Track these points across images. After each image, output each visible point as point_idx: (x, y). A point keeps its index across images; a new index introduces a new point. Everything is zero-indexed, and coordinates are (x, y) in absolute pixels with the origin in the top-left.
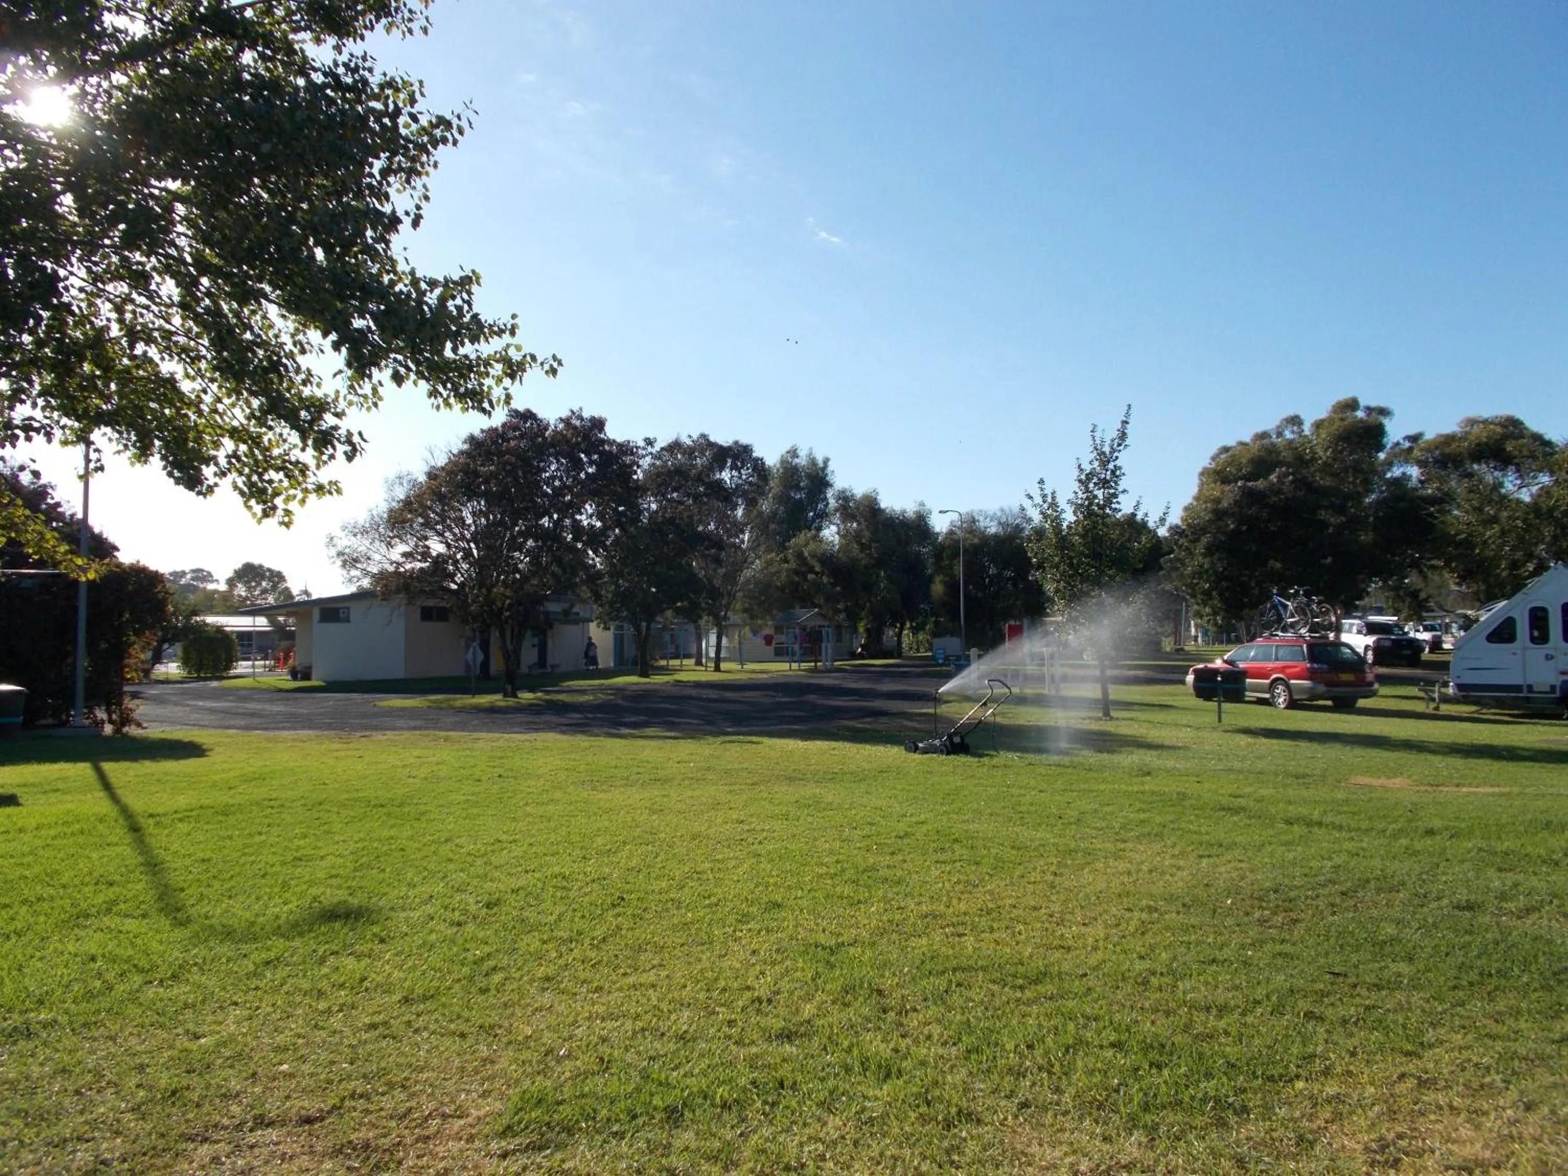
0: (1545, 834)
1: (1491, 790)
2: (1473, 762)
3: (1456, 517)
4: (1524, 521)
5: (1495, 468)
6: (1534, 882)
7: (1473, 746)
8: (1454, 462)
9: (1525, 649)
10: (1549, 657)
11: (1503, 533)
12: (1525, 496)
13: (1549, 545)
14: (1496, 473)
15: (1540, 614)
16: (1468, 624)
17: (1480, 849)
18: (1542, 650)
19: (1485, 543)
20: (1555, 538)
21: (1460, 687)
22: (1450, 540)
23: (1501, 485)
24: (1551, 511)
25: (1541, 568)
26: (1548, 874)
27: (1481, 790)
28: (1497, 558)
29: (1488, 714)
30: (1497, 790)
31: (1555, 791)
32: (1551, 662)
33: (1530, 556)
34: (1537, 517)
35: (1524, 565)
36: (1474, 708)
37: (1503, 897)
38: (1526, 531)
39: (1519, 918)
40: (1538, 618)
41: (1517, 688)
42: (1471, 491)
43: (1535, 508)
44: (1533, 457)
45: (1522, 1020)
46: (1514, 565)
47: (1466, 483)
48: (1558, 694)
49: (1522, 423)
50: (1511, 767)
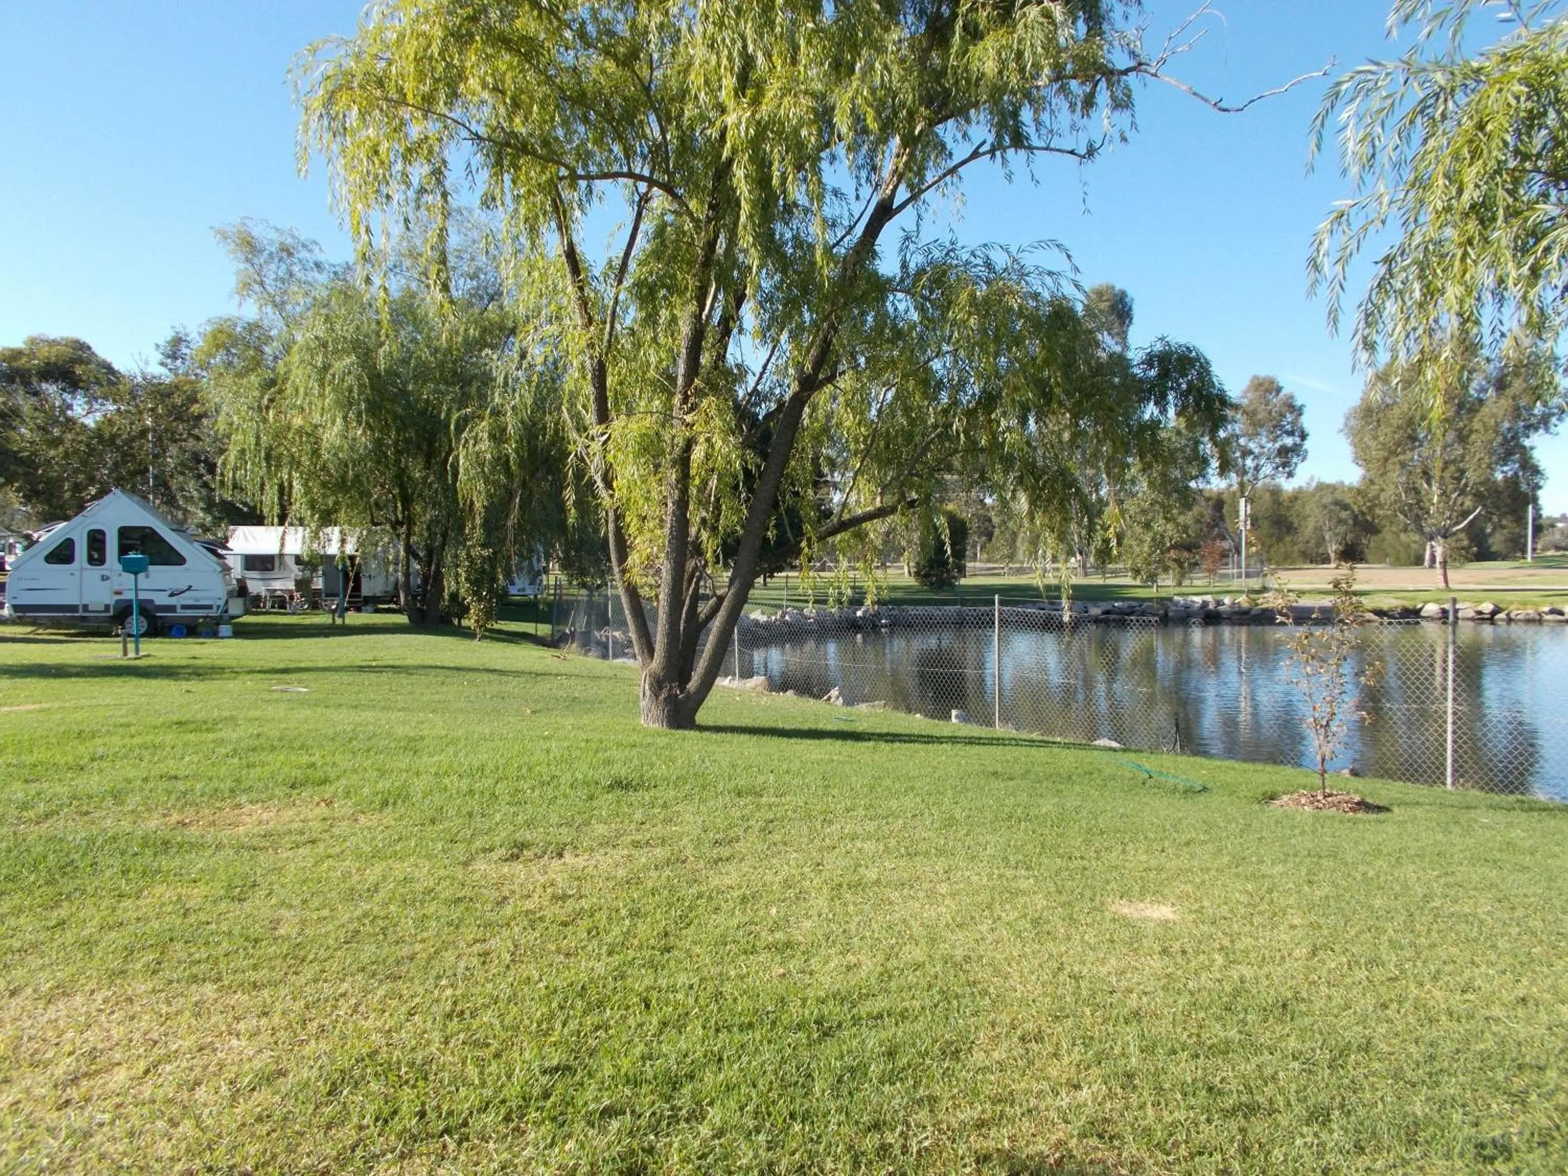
0: (76, 742)
1: (31, 707)
2: (19, 682)
3: (22, 436)
4: (88, 445)
5: (64, 390)
6: (59, 789)
7: (23, 666)
8: (22, 377)
9: (82, 569)
10: (104, 578)
11: (66, 455)
12: (90, 422)
13: (112, 471)
14: (65, 395)
15: (99, 537)
16: (30, 543)
17: (9, 765)
18: (98, 571)
19: (48, 462)
20: (116, 464)
21: (16, 608)
22: (15, 457)
23: (70, 407)
24: (113, 437)
25: (103, 492)
26: (72, 779)
27: (22, 708)
28: (60, 480)
29: (43, 633)
30: (37, 706)
31: (94, 702)
32: (107, 583)
33: (92, 480)
34: (100, 443)
35: (86, 488)
36: (29, 629)
37: (24, 806)
38: (89, 455)
39: (37, 823)
40: (96, 540)
41: (73, 608)
42: (36, 409)
43: (98, 433)
44: (98, 383)
45: (23, 916)
46: (78, 488)
47: (33, 400)
48: (111, 613)
49: (89, 348)
50: (55, 683)
